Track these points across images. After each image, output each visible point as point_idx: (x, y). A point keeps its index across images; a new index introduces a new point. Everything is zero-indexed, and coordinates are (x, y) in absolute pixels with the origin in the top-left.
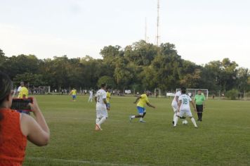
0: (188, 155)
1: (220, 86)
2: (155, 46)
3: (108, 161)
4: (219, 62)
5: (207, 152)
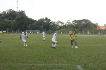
0: (37, 58)
1: (44, 29)
2: (16, 12)
3: (2, 62)
4: (43, 19)
5: (45, 56)
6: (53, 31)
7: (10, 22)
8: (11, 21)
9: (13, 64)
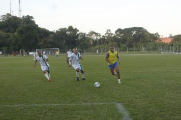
1: (67, 46)
2: (18, 18)
4: (65, 28)
6: (82, 48)
7: (9, 37)
8: (10, 34)
9: (11, 106)
